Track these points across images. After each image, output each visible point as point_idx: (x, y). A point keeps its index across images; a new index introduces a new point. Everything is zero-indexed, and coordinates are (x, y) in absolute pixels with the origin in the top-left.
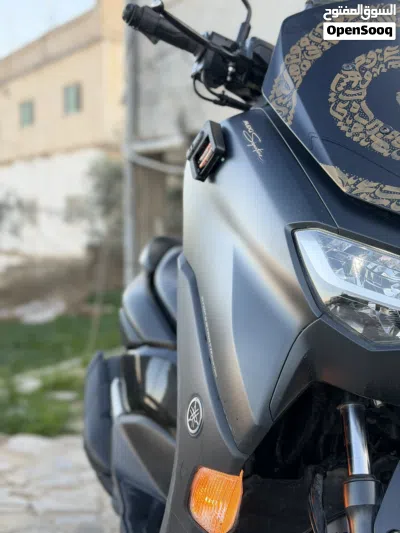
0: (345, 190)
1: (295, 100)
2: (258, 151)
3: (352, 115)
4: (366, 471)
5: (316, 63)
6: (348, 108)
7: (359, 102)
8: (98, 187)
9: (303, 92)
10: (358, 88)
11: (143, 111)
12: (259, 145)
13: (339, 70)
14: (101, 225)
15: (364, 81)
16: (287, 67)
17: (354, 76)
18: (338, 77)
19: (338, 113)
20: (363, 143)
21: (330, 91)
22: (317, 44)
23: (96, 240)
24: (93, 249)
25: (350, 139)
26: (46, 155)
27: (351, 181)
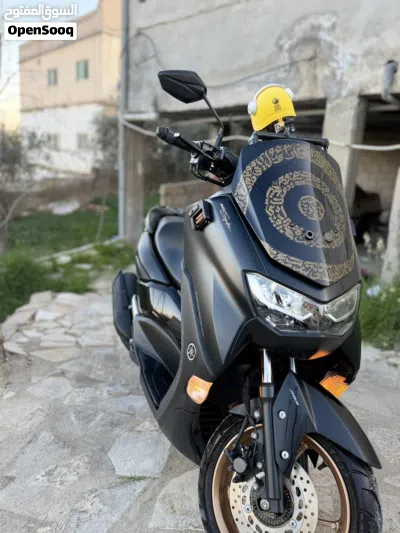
0: (272, 256)
1: (248, 200)
2: (228, 224)
3: (276, 214)
4: (270, 381)
5: (259, 179)
6: (274, 209)
7: (280, 206)
8: (98, 131)
9: (252, 195)
10: (279, 197)
11: (131, 93)
12: (229, 221)
13: (270, 185)
14: (100, 155)
15: (282, 193)
16: (244, 178)
17: (277, 189)
18: (270, 189)
19: (269, 211)
20: (281, 231)
21: (265, 198)
22: (260, 166)
23: (97, 165)
24: (96, 171)
25: (275, 228)
26: (65, 106)
27: (275, 252)
